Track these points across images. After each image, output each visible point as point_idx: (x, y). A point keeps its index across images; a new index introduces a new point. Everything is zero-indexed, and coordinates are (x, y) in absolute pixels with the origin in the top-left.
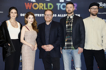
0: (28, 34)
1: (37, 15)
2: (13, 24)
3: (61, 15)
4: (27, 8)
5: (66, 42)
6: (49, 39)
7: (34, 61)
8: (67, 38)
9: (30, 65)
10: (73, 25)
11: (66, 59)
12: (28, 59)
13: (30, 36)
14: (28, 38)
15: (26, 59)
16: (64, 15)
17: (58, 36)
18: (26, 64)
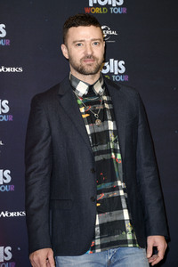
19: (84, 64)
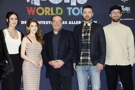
0: (30, 47)
1: (43, 23)
2: (12, 33)
3: (72, 22)
4: (29, 14)
5: (81, 56)
6: (58, 52)
7: (39, 82)
8: (83, 51)
9: (33, 86)
10: (91, 35)
11: (81, 79)
12: (31, 79)
13: (32, 50)
14: (30, 52)
15: (28, 79)
16: (77, 22)
17: (69, 49)
18: (28, 86)
19: (86, 18)
